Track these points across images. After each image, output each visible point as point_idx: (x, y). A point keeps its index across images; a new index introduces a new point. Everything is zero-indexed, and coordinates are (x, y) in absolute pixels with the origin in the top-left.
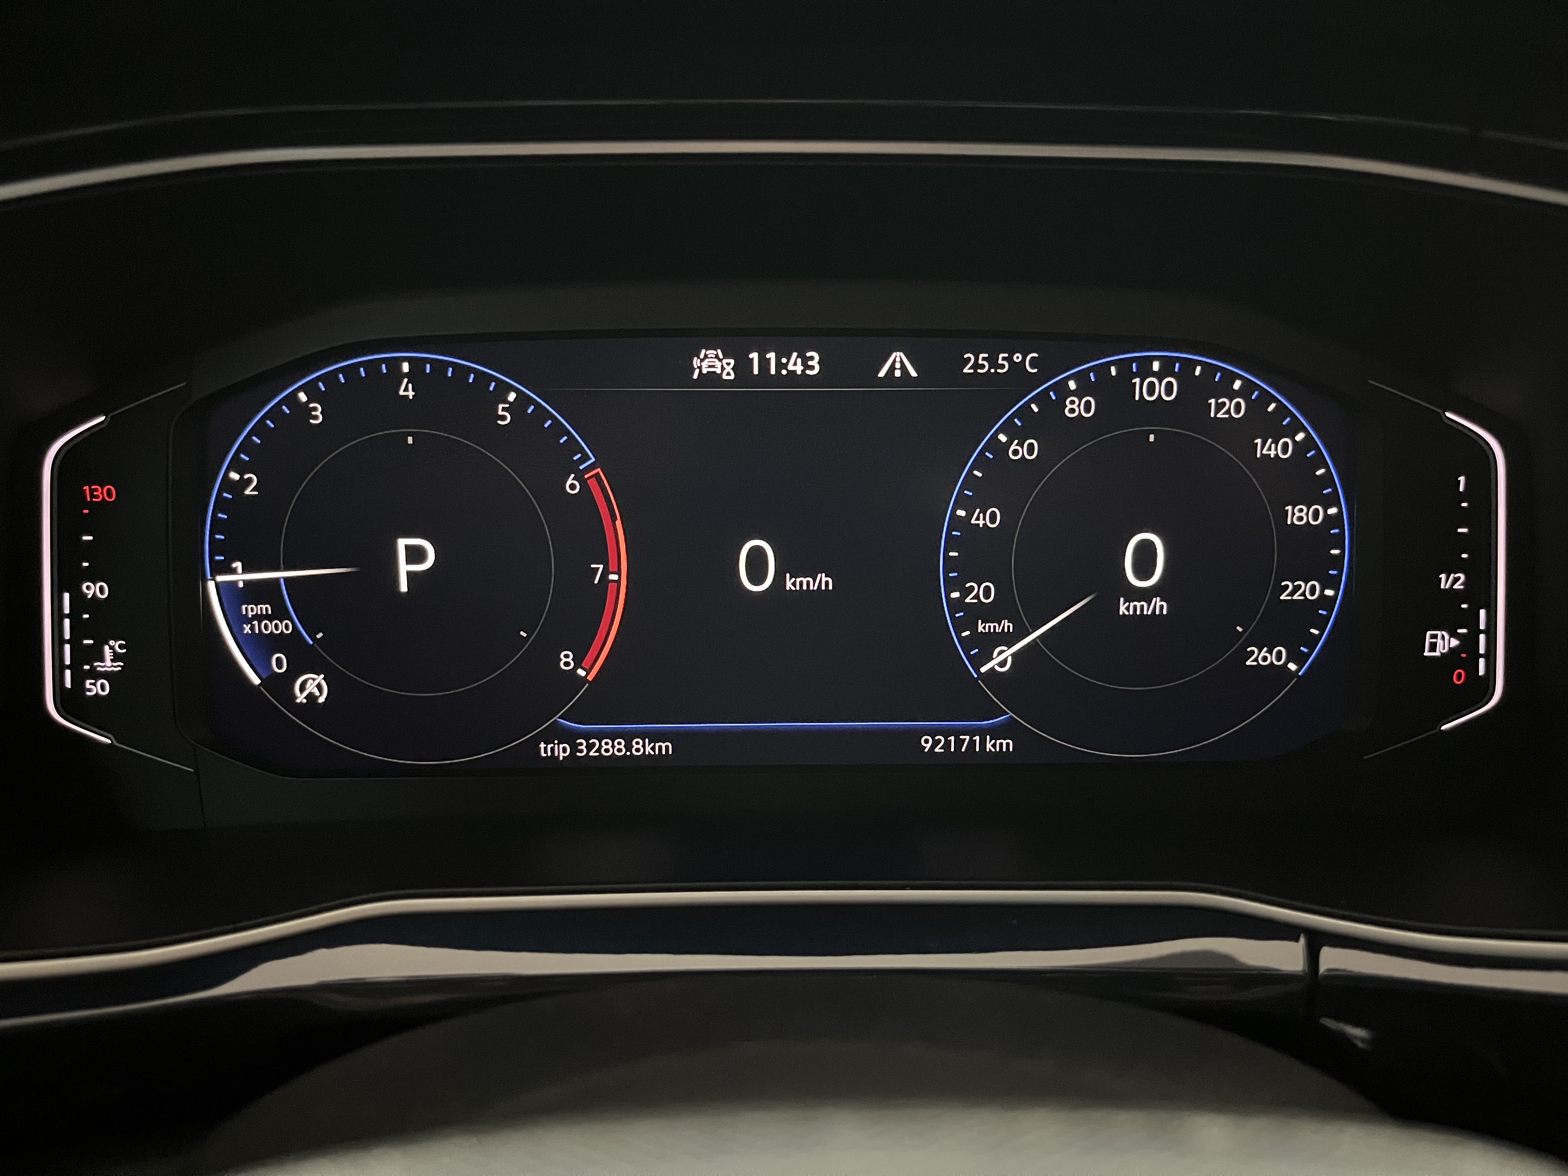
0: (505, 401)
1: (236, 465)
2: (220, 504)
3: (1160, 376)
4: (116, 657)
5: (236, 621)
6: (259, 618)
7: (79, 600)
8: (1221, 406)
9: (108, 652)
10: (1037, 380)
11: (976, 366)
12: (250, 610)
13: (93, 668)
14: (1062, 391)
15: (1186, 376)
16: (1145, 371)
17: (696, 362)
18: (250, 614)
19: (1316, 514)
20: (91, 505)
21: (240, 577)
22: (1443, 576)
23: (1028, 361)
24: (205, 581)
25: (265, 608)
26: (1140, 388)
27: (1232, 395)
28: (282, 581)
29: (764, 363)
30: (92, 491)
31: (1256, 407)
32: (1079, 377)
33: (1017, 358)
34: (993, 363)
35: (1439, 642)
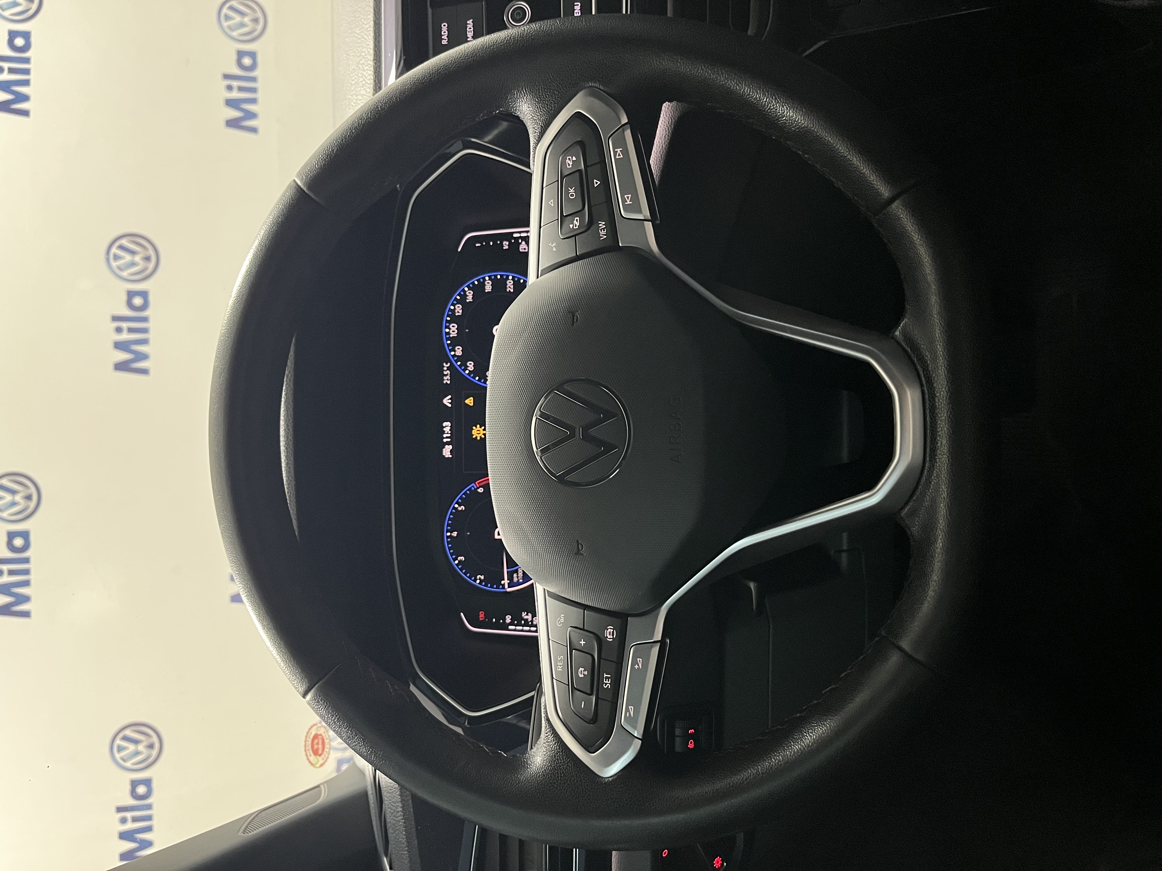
0: (457, 508)
1: (475, 580)
2: (486, 585)
3: (450, 329)
4: (527, 615)
5: (519, 584)
6: (518, 577)
7: (511, 624)
8: (458, 312)
9: (526, 617)
10: (451, 364)
11: (448, 380)
12: (515, 580)
13: (531, 621)
14: (454, 355)
15: (450, 322)
16: (449, 333)
17: (447, 456)
18: (517, 579)
19: (488, 283)
20: (485, 618)
21: (506, 582)
22: (504, 248)
23: (446, 366)
24: (506, 592)
25: (515, 575)
26: (454, 334)
27: (455, 309)
28: (508, 570)
29: (447, 438)
30: (481, 618)
31: (459, 302)
32: (451, 351)
33: (445, 369)
34: (446, 375)
35: (523, 247)
